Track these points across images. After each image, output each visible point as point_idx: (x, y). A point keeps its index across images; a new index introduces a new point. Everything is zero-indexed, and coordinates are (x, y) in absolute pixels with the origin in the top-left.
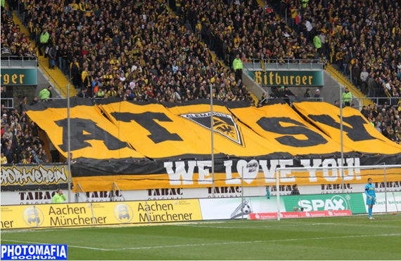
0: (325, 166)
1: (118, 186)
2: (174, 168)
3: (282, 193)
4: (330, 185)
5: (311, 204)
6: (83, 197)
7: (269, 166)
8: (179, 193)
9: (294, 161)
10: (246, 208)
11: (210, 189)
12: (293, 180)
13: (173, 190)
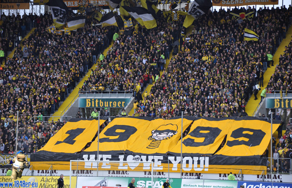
0: (184, 161)
2: (89, 158)
4: (187, 173)
7: (147, 159)
8: (91, 173)
9: (164, 157)
10: (104, 183)
11: (109, 171)
12: (162, 169)
13: (87, 171)
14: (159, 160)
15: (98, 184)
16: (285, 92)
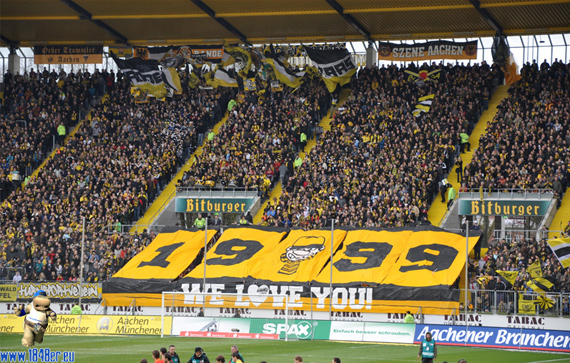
0: (335, 294)
1: (140, 302)
2: (190, 289)
3: (291, 317)
4: (339, 312)
5: (276, 328)
6: (110, 310)
7: (279, 292)
8: (193, 311)
9: (304, 288)
10: (213, 327)
11: (221, 309)
12: (301, 306)
13: (188, 308)
14: (297, 292)
15: (204, 328)
16: (487, 191)
